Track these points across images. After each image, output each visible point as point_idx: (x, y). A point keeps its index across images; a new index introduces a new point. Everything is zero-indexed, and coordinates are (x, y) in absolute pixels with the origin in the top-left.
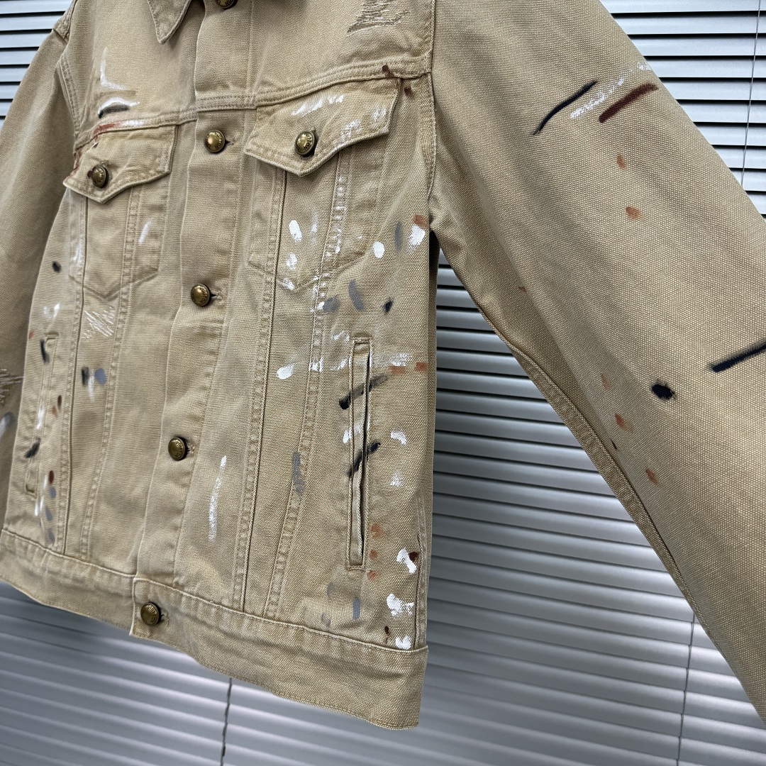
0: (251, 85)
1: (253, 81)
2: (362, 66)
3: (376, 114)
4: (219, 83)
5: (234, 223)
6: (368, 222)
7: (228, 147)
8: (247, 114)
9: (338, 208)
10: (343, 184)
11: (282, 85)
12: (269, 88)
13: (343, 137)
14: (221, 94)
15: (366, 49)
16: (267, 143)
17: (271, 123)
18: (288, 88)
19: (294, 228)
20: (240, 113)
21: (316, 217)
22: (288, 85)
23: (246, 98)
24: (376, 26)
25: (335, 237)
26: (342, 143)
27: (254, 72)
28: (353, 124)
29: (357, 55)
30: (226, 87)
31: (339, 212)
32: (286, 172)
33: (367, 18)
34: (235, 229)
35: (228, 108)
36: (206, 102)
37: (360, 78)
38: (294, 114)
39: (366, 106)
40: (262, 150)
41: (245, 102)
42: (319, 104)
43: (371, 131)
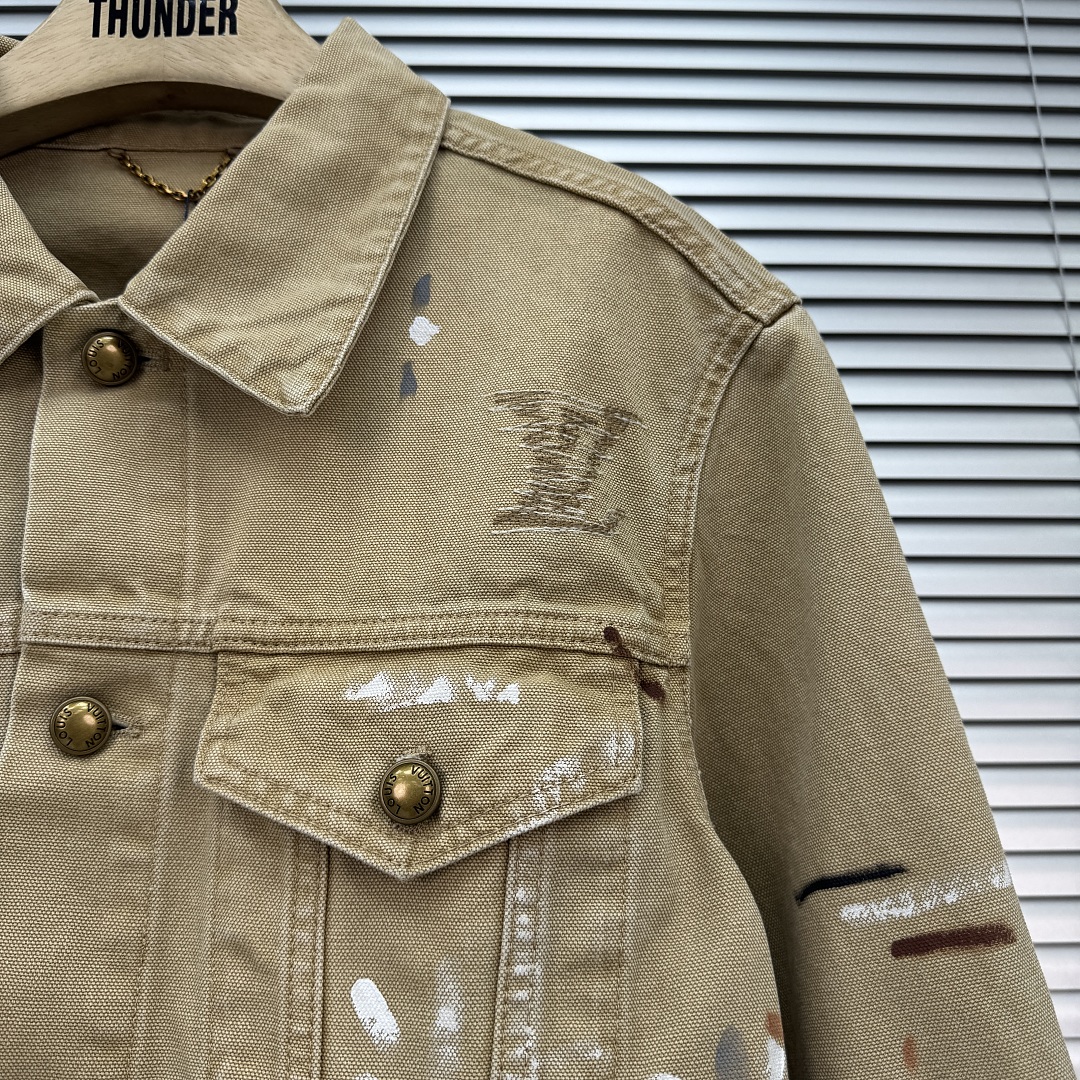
0: (196, 592)
1: (202, 580)
2: (547, 615)
3: (612, 747)
4: (104, 578)
5: (142, 950)
6: (609, 1009)
7: (119, 742)
8: (182, 663)
9: (519, 970)
10: (531, 907)
11: (298, 611)
12: (260, 612)
13: (541, 799)
14: (111, 610)
15: (553, 577)
16: (276, 767)
17: (276, 706)
18: (319, 622)
19: (368, 1001)
20: (163, 660)
21: (450, 986)
22: (318, 613)
23: (187, 626)
24: (573, 529)
25: (520, 1052)
26: (539, 815)
27: (206, 560)
28: (562, 767)
29: (529, 584)
30: (123, 589)
31: (523, 981)
32: (329, 848)
33: (545, 503)
34: (147, 971)
35: (131, 645)
36: (59, 622)
37: (547, 642)
38: (350, 695)
39: (581, 721)
40: (261, 786)
41: (183, 636)
42: (439, 691)
43: (606, 787)
